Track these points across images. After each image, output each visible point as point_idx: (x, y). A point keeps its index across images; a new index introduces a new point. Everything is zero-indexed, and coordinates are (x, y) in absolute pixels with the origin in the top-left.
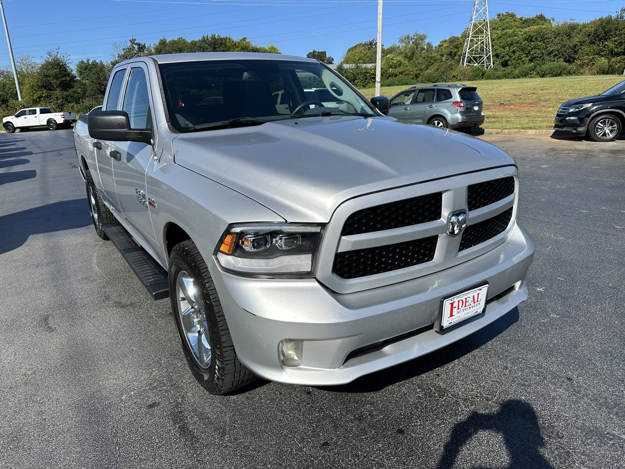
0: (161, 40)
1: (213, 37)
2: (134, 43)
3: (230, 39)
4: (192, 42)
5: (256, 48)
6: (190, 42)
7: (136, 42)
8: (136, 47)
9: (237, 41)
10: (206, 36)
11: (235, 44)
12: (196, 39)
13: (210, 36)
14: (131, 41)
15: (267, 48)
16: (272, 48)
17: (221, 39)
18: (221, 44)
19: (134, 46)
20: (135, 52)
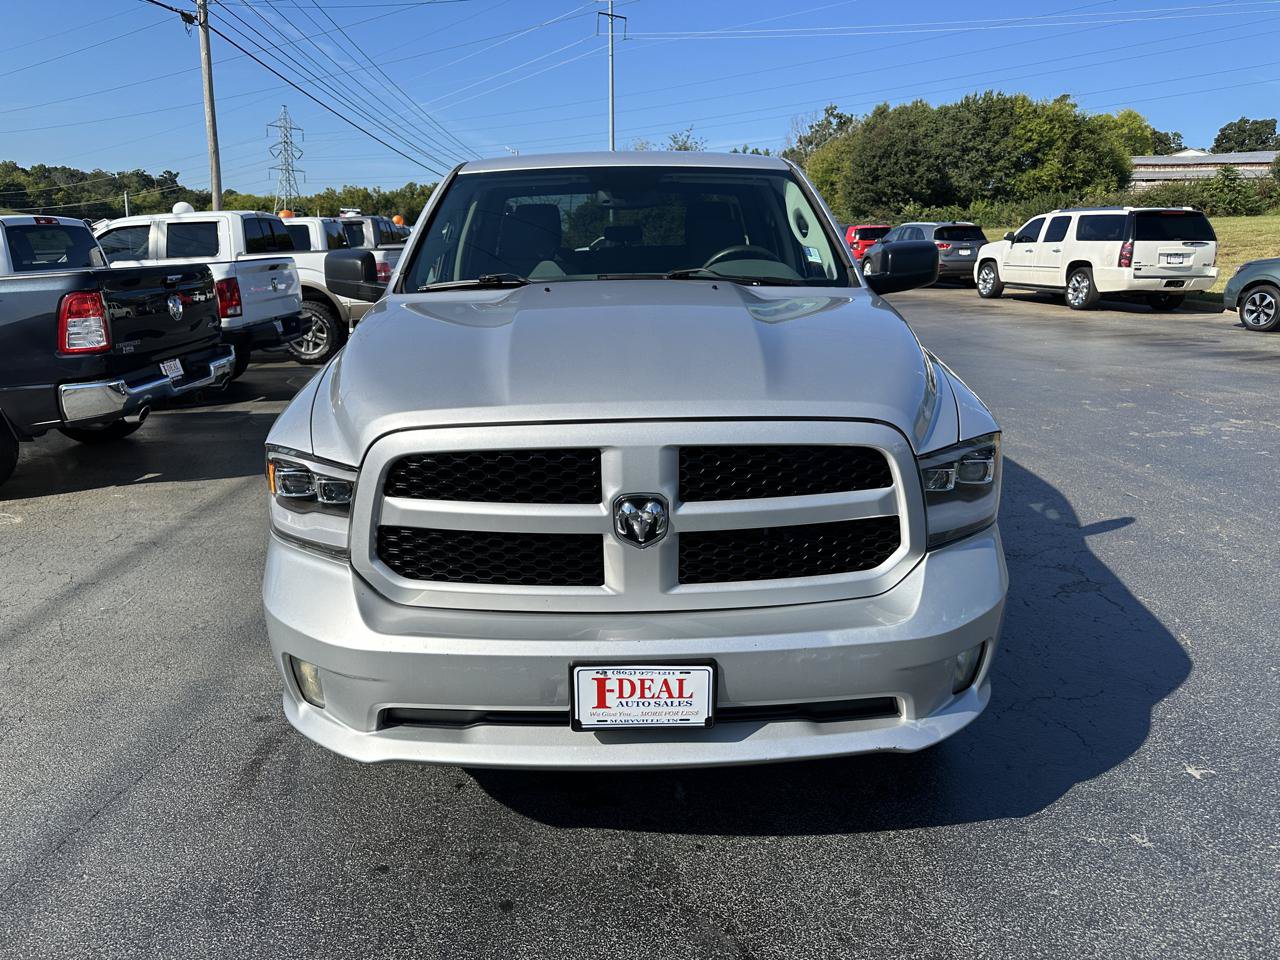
0: (879, 108)
1: (988, 96)
2: (832, 114)
3: (1024, 99)
4: (941, 108)
5: (1084, 118)
6: (935, 108)
7: (835, 113)
8: (835, 122)
9: (1040, 103)
10: (971, 95)
11: (1035, 111)
12: (950, 103)
13: (981, 94)
14: (827, 111)
15: (1116, 117)
16: (1130, 115)
17: (1005, 101)
18: (1003, 111)
19: (831, 119)
20: (831, 131)
